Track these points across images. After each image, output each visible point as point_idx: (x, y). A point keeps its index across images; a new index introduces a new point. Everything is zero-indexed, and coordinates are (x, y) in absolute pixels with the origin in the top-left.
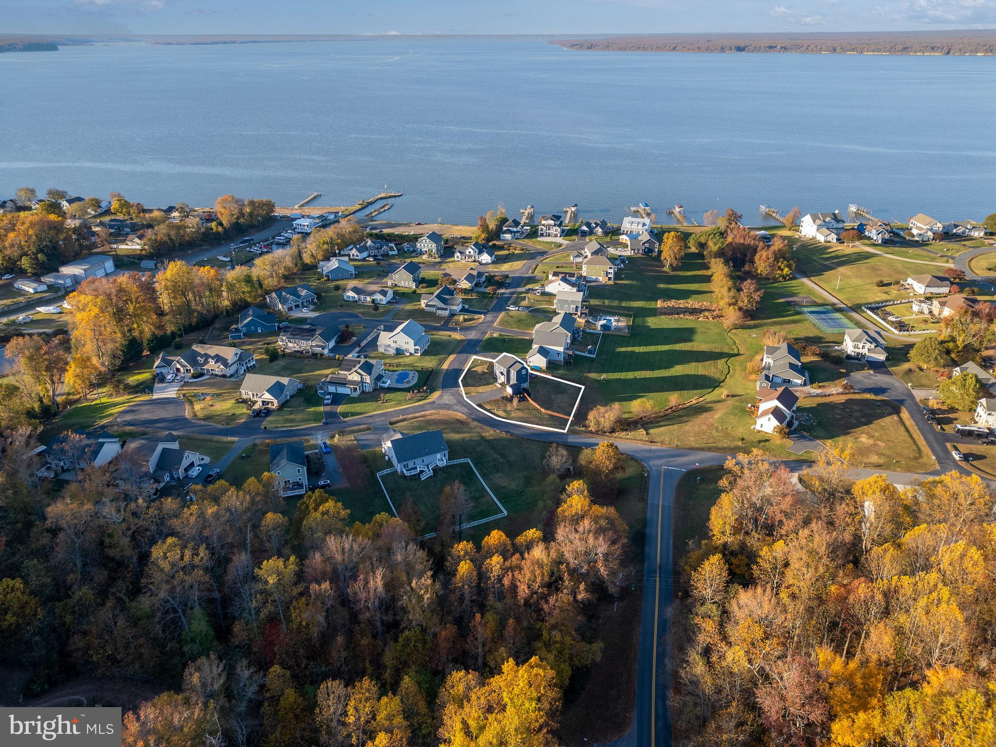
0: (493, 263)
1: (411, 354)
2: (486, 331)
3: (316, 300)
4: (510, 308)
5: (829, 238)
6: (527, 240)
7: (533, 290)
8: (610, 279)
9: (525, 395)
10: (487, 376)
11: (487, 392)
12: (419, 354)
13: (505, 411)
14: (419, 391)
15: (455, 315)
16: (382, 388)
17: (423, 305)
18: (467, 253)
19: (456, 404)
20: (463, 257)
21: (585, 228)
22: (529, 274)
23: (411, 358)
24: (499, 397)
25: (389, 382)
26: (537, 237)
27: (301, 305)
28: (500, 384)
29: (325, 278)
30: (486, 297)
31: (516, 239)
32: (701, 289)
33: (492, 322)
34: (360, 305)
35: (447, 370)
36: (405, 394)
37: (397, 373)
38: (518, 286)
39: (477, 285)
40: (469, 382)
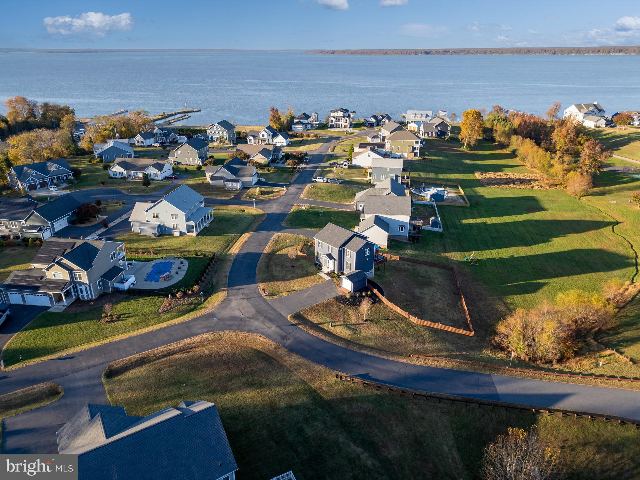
0: (288, 145)
1: (182, 234)
2: (291, 203)
3: (71, 177)
4: (317, 180)
5: (599, 124)
6: (318, 131)
7: (338, 164)
8: (415, 155)
9: (375, 291)
10: (302, 261)
11: (308, 289)
12: (194, 234)
13: (347, 326)
14: (185, 294)
15: (249, 188)
16: (117, 291)
17: (208, 179)
18: (261, 136)
19: (254, 318)
20: (257, 141)
21: (373, 120)
22: (329, 152)
23: (182, 238)
24: (330, 297)
25: (132, 279)
26: (328, 128)
27: (49, 183)
28: (329, 274)
29: (98, 160)
30: (286, 172)
31: (308, 130)
32: (509, 164)
33: (297, 194)
34: (129, 182)
35: (238, 255)
36: (156, 300)
37: (153, 263)
38: (321, 161)
39: (273, 161)
40: (275, 273)
